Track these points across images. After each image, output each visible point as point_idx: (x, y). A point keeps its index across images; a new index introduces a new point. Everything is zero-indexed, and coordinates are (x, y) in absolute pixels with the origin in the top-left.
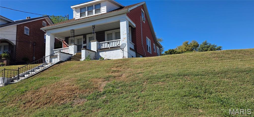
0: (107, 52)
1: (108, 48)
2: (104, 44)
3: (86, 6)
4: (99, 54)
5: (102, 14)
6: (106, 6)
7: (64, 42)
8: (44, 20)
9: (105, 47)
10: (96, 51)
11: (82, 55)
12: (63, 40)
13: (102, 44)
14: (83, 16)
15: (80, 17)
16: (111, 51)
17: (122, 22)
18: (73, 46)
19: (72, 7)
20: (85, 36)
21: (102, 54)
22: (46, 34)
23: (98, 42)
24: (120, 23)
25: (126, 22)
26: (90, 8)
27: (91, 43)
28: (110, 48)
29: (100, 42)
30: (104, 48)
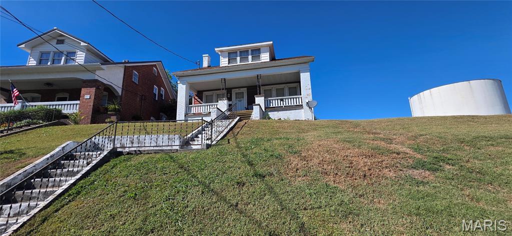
0: (280, 112)
1: (282, 107)
2: (274, 101)
3: (238, 50)
4: (269, 114)
5: (262, 63)
6: (269, 53)
7: (194, 98)
8: (155, 66)
9: (277, 105)
10: (264, 111)
11: (254, 113)
12: (195, 94)
13: (271, 101)
14: (232, 63)
15: (229, 64)
16: (287, 111)
17: (304, 73)
18: (225, 101)
19: (216, 49)
20: (229, 90)
21: (272, 114)
22: (178, 82)
23: (265, 98)
24: (301, 74)
25: (309, 73)
26: (243, 54)
27: (256, 98)
28: (285, 106)
29: (269, 98)
30: (274, 106)
